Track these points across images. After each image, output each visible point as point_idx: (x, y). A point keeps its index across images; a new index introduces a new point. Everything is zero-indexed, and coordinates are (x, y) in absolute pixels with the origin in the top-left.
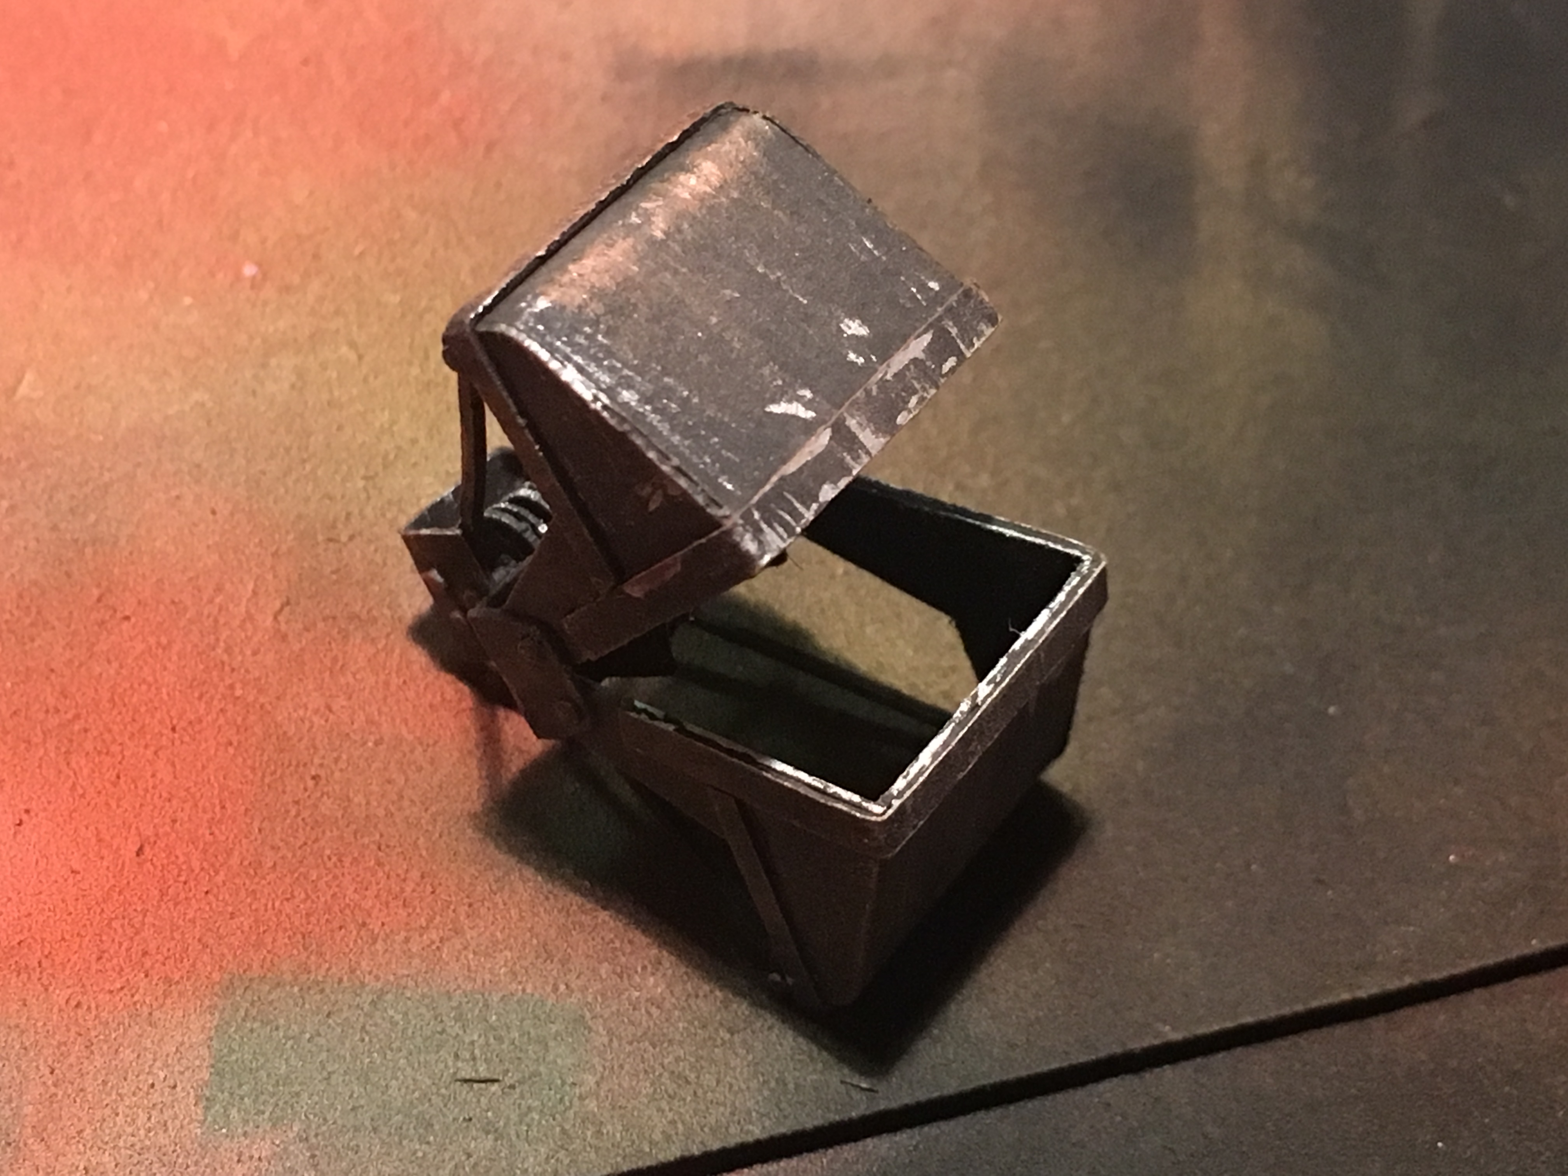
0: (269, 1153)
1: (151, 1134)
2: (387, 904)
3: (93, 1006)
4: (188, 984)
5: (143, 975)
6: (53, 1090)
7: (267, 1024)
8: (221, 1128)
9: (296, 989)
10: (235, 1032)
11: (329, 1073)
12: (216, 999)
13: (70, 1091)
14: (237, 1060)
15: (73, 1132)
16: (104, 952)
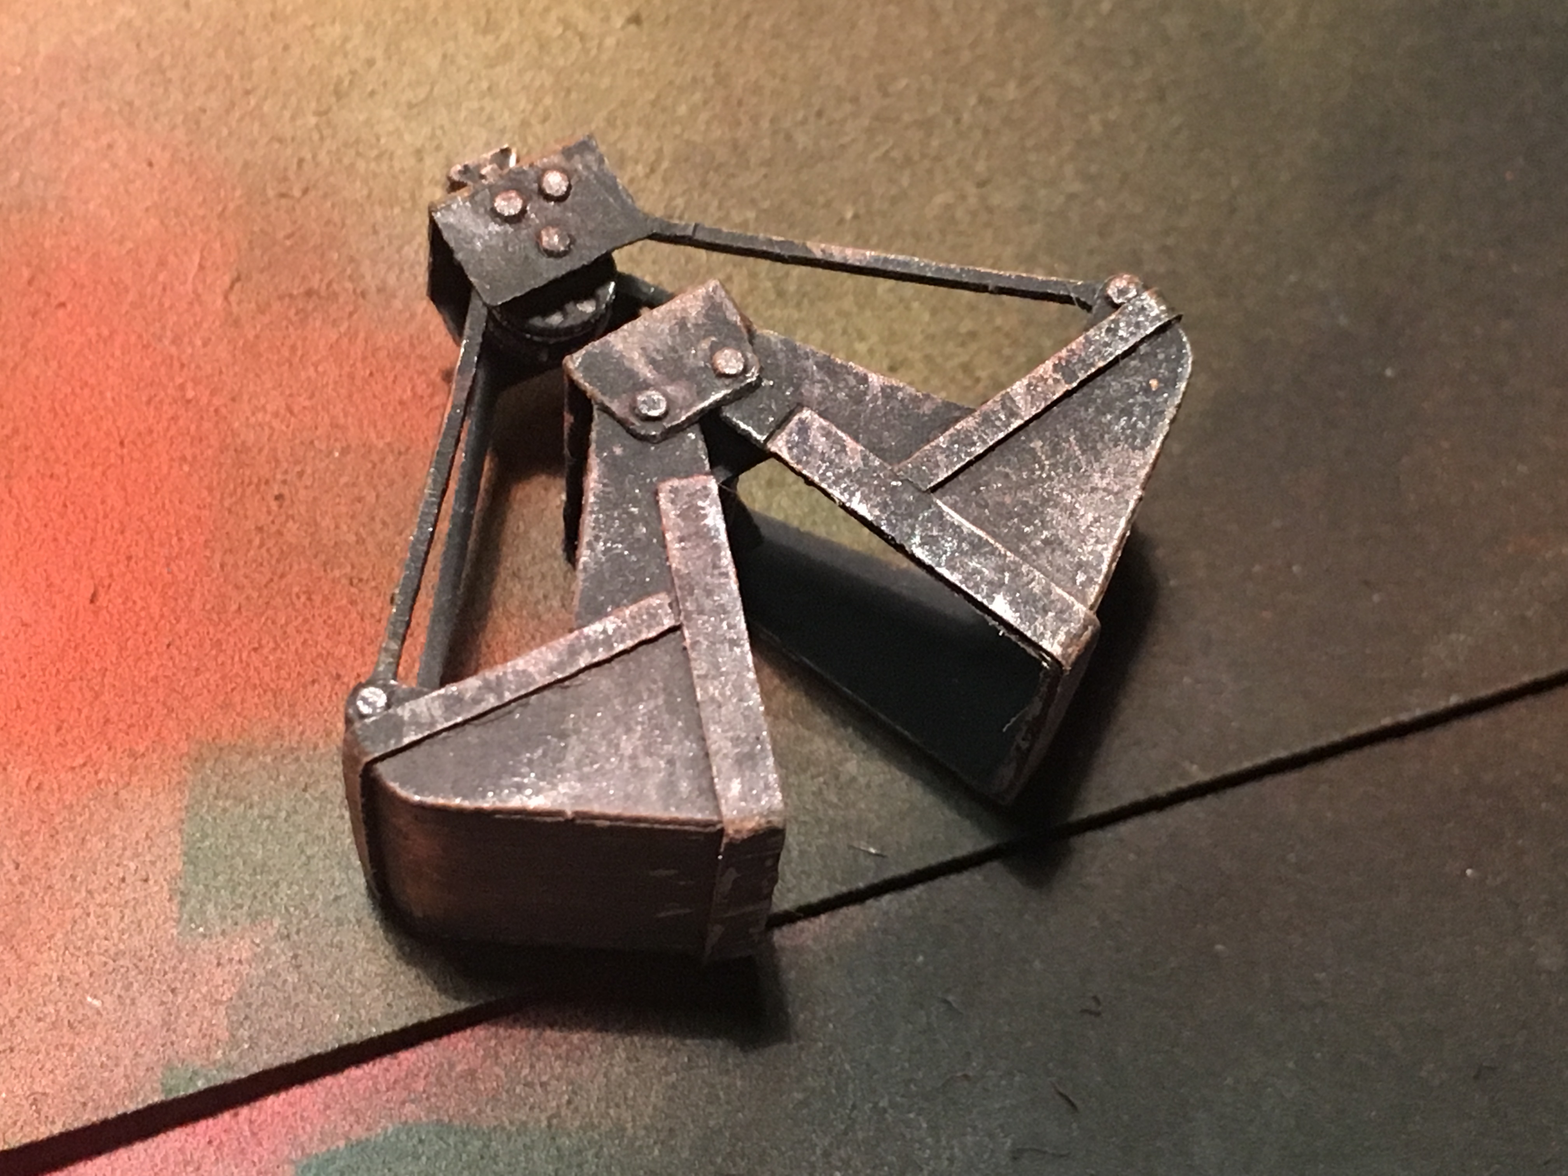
0: (250, 954)
1: (125, 937)
2: (362, 651)
3: (55, 786)
4: (155, 756)
5: (105, 748)
6: (19, 888)
7: (241, 801)
8: (198, 927)
9: (269, 759)
10: (208, 812)
11: (309, 858)
12: (184, 773)
13: (37, 889)
14: (210, 847)
15: (43, 935)
16: (63, 722)
